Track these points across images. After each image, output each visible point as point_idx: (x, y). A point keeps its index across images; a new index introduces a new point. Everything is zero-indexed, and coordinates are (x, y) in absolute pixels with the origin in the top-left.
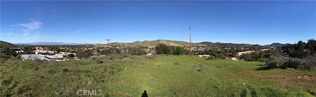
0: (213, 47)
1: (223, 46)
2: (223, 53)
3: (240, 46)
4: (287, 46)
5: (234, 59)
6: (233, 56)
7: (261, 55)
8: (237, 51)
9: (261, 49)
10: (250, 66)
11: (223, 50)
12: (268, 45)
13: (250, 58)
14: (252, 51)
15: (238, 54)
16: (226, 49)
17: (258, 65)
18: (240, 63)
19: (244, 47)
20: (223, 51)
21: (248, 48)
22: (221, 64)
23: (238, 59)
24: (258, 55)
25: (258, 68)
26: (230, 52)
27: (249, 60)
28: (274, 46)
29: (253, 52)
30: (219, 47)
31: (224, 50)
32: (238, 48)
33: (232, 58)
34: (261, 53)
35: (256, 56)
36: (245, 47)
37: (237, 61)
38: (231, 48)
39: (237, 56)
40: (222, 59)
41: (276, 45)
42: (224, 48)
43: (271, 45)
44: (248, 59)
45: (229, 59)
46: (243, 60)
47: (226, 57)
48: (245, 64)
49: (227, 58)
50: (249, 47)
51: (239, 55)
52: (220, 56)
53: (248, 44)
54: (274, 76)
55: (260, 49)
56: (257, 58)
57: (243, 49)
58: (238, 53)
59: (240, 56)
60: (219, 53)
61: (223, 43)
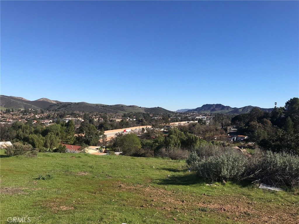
0: (25, 112)
1: (61, 112)
2: (57, 134)
3: (109, 111)
4: (249, 114)
5: (92, 150)
6: (88, 143)
7: (172, 138)
8: (102, 127)
9: (169, 122)
10: (140, 170)
11: (58, 122)
12: (189, 111)
13: (140, 146)
14: (144, 127)
15: (105, 136)
16: (70, 121)
17: (164, 169)
18: (110, 161)
19: (122, 113)
20: (59, 125)
21: (133, 118)
22: (50, 168)
23: (104, 150)
24: (162, 139)
25: (165, 178)
26: (81, 130)
27: (137, 155)
28: (206, 112)
29: (147, 129)
30: (46, 114)
31: (62, 125)
32: (105, 118)
33: (86, 149)
34: (169, 132)
35: (156, 141)
36: (125, 116)
37: (102, 157)
38: (85, 117)
39: (101, 141)
40: (55, 151)
41: (213, 110)
42: (62, 116)
43: (198, 109)
44: (133, 151)
45: (77, 152)
46: (117, 153)
47: (67, 146)
48: (127, 164)
49: (71, 149)
50: (137, 115)
51: (108, 139)
52: (49, 145)
53: (133, 106)
54: (216, 206)
55: (167, 122)
56: (159, 148)
57: (119, 120)
58: (106, 133)
59: (111, 142)
60: (45, 133)
61: (61, 103)
